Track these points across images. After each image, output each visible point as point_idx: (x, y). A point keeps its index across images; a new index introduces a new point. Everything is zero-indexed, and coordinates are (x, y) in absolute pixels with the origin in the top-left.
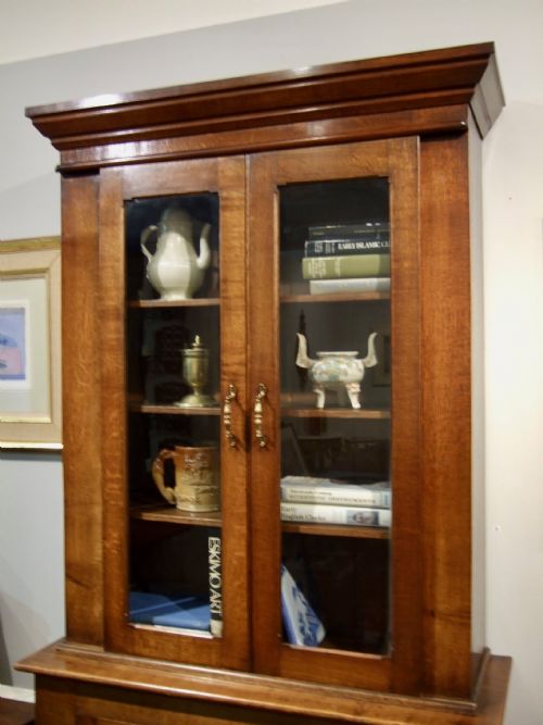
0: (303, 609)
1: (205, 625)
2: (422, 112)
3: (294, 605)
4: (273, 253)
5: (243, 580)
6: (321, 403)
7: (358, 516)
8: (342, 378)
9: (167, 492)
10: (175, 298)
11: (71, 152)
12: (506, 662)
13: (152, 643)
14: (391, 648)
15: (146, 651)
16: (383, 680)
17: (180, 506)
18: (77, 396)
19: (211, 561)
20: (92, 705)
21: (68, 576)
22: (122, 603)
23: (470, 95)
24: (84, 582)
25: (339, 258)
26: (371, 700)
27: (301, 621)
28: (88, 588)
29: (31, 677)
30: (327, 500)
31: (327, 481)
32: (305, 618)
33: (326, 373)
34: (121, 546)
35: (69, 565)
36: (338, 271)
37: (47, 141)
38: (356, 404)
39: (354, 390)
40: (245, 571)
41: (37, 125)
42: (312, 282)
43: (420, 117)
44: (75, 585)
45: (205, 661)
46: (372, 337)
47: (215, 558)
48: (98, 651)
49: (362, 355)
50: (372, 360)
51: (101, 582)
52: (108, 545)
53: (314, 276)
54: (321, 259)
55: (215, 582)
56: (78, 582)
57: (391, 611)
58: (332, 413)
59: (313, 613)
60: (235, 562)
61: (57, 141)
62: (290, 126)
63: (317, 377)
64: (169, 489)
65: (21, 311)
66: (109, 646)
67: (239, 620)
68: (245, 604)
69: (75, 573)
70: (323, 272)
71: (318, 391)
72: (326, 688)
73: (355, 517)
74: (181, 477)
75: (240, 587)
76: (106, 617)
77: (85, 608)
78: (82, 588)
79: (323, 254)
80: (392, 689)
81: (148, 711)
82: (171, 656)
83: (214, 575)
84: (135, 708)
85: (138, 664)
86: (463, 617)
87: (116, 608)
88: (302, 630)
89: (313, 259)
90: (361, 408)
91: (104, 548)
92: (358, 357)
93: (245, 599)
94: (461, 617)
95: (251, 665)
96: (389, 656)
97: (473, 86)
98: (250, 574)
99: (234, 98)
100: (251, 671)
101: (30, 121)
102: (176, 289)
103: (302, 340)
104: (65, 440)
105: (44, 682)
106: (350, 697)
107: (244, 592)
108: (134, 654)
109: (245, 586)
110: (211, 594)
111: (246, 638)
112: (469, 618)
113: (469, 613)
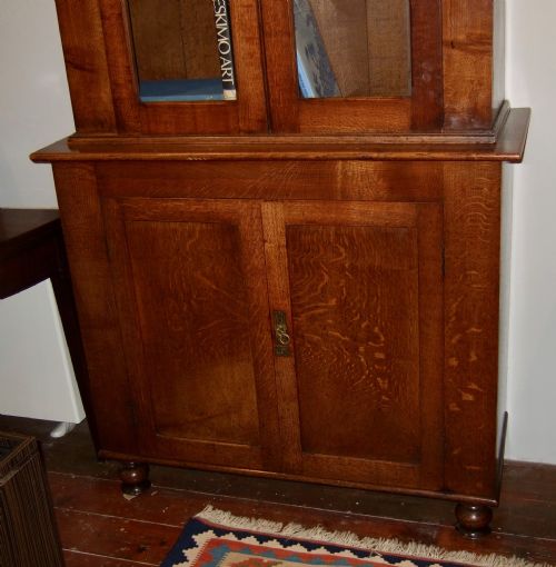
12: (525, 113)
13: (166, 118)
15: (160, 128)
16: (405, 121)
19: (218, 26)
21: (69, 64)
24: (86, 66)
27: (316, 82)
28: (92, 71)
29: (48, 168)
35: (66, 51)
44: (78, 72)
47: (221, 22)
48: (112, 136)
51: (105, 64)
55: (224, 47)
56: (80, 68)
66: (120, 125)
68: (258, 61)
69: (73, 57)
76: (115, 101)
78: (86, 74)
83: (222, 41)
86: (484, 44)
94: (481, 43)
96: (409, 94)
100: (270, 131)
110: (221, 63)
111: (262, 99)
112: (491, 44)
113: (491, 38)
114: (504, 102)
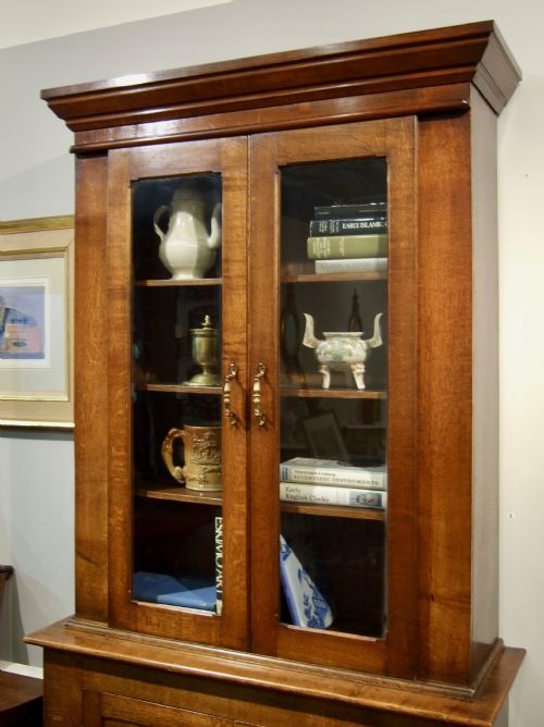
0: (310, 593)
1: (211, 605)
2: (424, 90)
3: (299, 588)
4: (273, 233)
5: (243, 558)
6: (327, 383)
7: (361, 498)
8: (346, 358)
9: (175, 471)
10: (184, 277)
11: (84, 133)
12: (520, 654)
13: (154, 620)
14: (386, 631)
15: (148, 628)
16: (378, 663)
17: (189, 486)
18: (89, 374)
19: (218, 541)
20: (98, 680)
21: (79, 553)
22: (125, 580)
23: (473, 73)
24: (94, 560)
25: (343, 238)
26: (368, 682)
27: (306, 603)
28: (97, 565)
29: (41, 649)
30: (331, 482)
31: (335, 462)
32: (310, 601)
33: (330, 353)
34: (124, 522)
35: (79, 542)
36: (342, 251)
37: (63, 123)
38: (360, 384)
39: (359, 370)
40: (244, 549)
41: (52, 107)
42: (317, 262)
43: (422, 96)
44: (84, 562)
45: (204, 640)
46: (378, 316)
47: (220, 538)
48: (102, 626)
49: (367, 336)
50: (377, 341)
52: (113, 522)
53: (319, 256)
54: (325, 238)
55: (220, 561)
56: (89, 560)
57: (386, 594)
58: (337, 394)
59: (320, 596)
60: (234, 541)
61: (71, 122)
62: (295, 105)
63: (321, 358)
64: (178, 468)
65: (40, 291)
66: (113, 622)
67: (238, 598)
68: (244, 583)
69: (83, 549)
70: (328, 252)
71: (323, 371)
72: (326, 670)
73: (358, 499)
74: (190, 456)
75: (239, 565)
76: (111, 594)
77: (93, 585)
78: (92, 565)
79: (327, 234)
80: (387, 673)
81: (151, 687)
82: (173, 634)
83: (219, 555)
84: (139, 683)
85: (143, 642)
86: (462, 602)
87: (120, 585)
88: (307, 613)
89: (318, 239)
90: (365, 389)
91: (109, 525)
92: (363, 338)
93: (244, 578)
94: (460, 601)
95: (250, 644)
96: (384, 639)
97: (475, 64)
98: (249, 552)
99: (241, 79)
100: (250, 650)
101: (45, 103)
102: (184, 269)
103: (309, 319)
104: (77, 418)
105: (53, 656)
106: (349, 679)
107: (243, 571)
108: (137, 631)
109: (244, 564)
110: (216, 574)
111: (244, 617)
112: (469, 603)
113: (469, 597)
114: (498, 641)
